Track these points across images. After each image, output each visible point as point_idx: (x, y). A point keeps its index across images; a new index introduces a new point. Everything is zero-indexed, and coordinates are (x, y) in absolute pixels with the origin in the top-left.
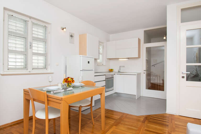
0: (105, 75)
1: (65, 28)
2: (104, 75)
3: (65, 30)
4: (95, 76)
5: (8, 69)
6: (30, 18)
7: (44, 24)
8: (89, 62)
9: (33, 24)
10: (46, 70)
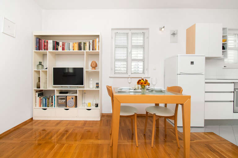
0: (234, 83)
1: (164, 27)
2: (232, 83)
3: (163, 29)
4: (206, 83)
5: (115, 74)
6: (130, 29)
7: (141, 31)
8: (192, 63)
9: (132, 34)
10: (143, 74)
